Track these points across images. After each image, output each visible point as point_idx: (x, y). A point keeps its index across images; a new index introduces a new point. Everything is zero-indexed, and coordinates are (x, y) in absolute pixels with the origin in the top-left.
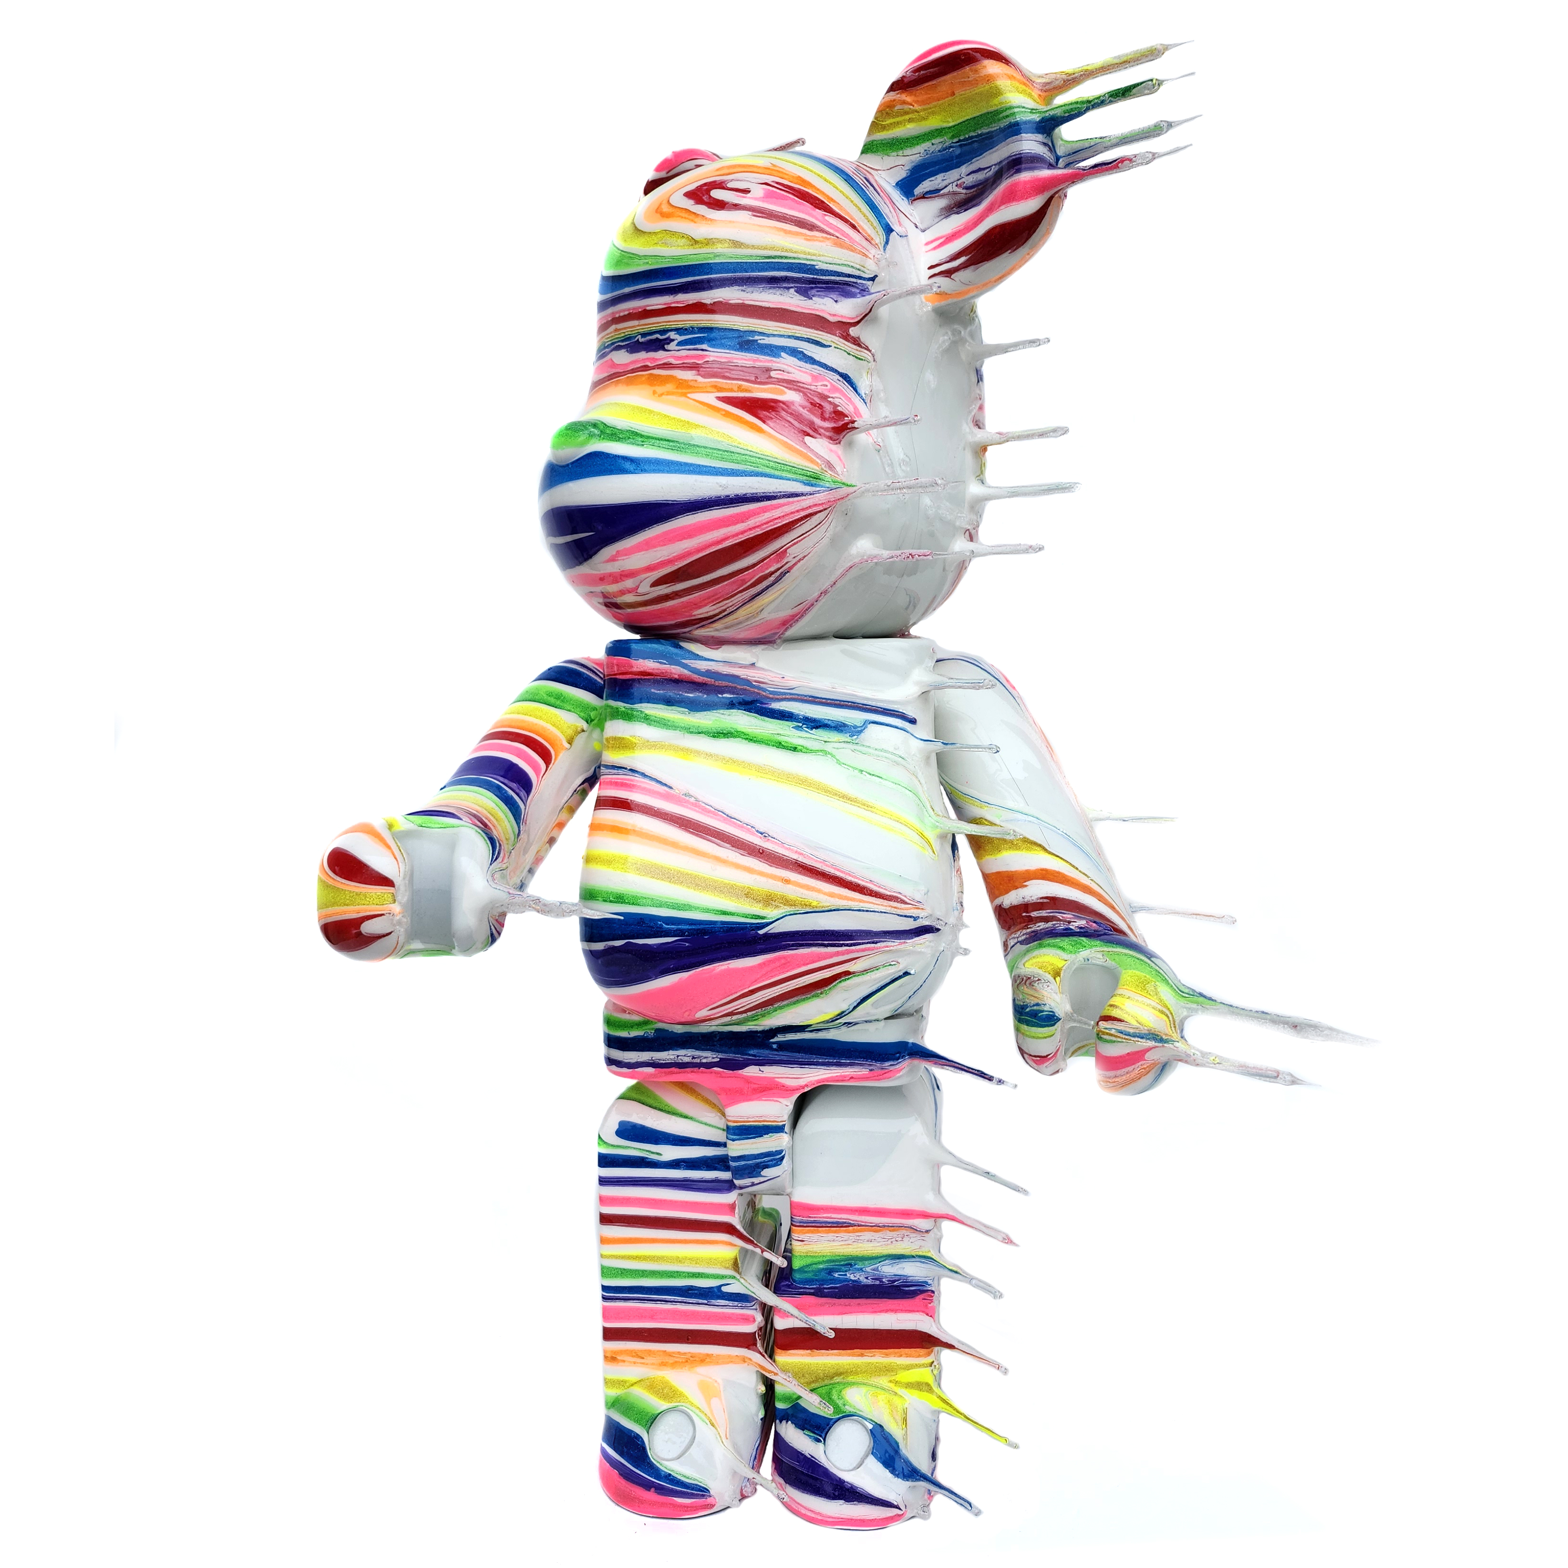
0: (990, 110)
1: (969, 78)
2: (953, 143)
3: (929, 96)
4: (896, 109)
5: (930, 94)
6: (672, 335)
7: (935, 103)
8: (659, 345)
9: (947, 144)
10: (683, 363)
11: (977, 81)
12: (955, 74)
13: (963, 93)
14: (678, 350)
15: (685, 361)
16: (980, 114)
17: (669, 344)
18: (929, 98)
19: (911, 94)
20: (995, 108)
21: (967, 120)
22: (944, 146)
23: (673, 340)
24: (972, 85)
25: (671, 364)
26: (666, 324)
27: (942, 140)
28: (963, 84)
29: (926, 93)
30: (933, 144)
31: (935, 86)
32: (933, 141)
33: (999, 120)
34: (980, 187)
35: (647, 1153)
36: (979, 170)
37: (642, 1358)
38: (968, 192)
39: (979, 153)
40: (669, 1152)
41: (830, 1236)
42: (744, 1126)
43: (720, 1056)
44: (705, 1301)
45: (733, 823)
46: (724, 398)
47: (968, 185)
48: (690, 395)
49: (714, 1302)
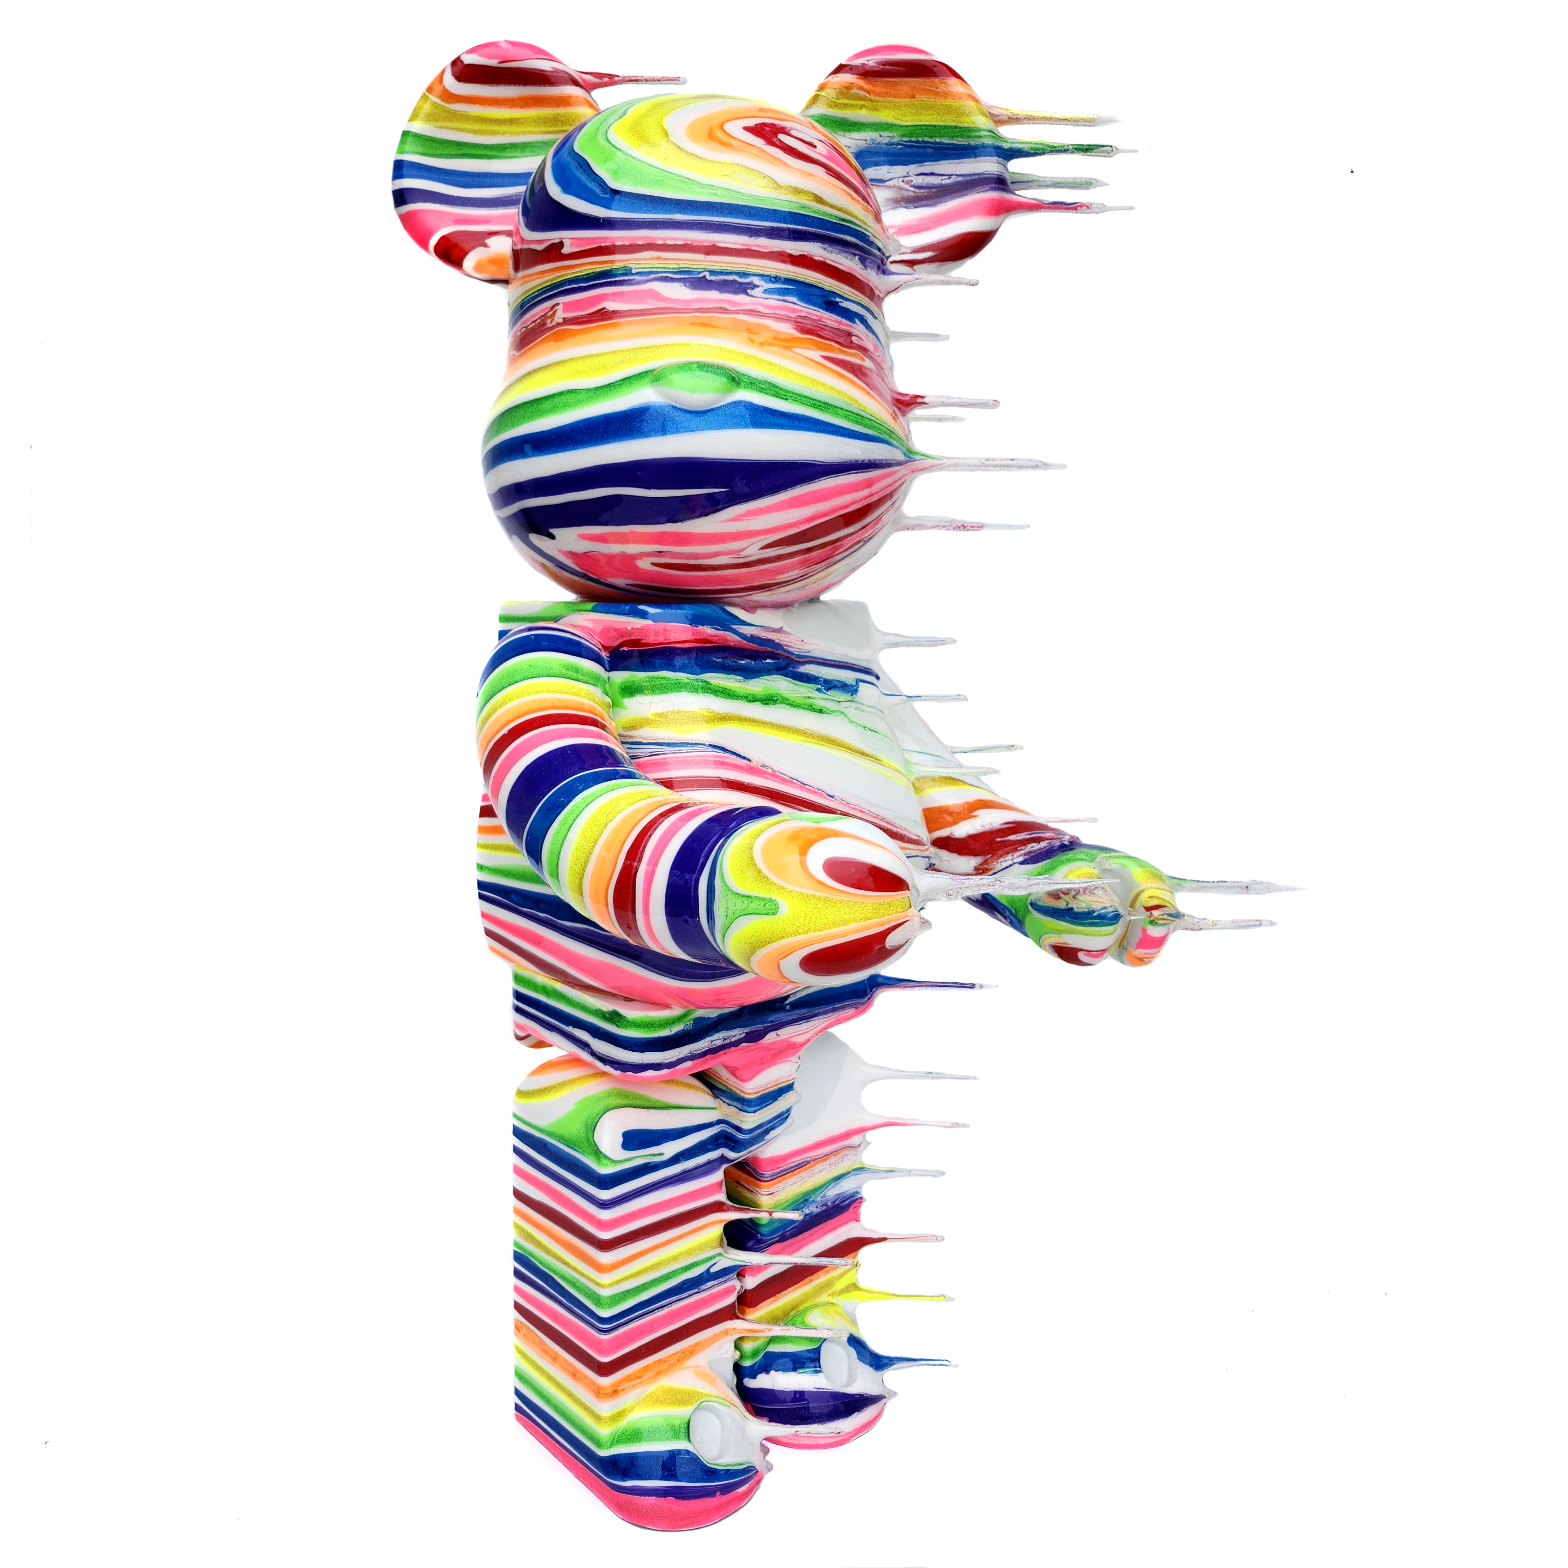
0: (959, 125)
1: (937, 88)
2: (902, 141)
3: (886, 90)
4: (852, 91)
5: (887, 89)
6: (756, 280)
7: (890, 99)
8: (743, 288)
9: (895, 140)
10: (774, 314)
11: (947, 94)
12: (921, 80)
13: (924, 99)
14: (766, 299)
15: (777, 312)
16: (944, 124)
17: (752, 289)
18: (886, 92)
19: (870, 83)
20: (966, 125)
21: (924, 125)
22: (892, 141)
23: (758, 286)
24: (940, 96)
25: (759, 312)
26: (747, 267)
27: (891, 135)
28: (928, 92)
29: (885, 87)
30: (880, 136)
31: (896, 84)
32: (882, 133)
33: (968, 137)
34: (933, 190)
35: (651, 1157)
36: (932, 174)
37: (640, 1377)
38: (917, 191)
39: (933, 159)
40: (670, 1149)
41: (793, 1180)
42: (763, 1094)
43: (747, 1030)
44: (696, 1290)
45: (808, 789)
46: (824, 357)
47: (916, 185)
48: (793, 349)
49: (703, 1287)
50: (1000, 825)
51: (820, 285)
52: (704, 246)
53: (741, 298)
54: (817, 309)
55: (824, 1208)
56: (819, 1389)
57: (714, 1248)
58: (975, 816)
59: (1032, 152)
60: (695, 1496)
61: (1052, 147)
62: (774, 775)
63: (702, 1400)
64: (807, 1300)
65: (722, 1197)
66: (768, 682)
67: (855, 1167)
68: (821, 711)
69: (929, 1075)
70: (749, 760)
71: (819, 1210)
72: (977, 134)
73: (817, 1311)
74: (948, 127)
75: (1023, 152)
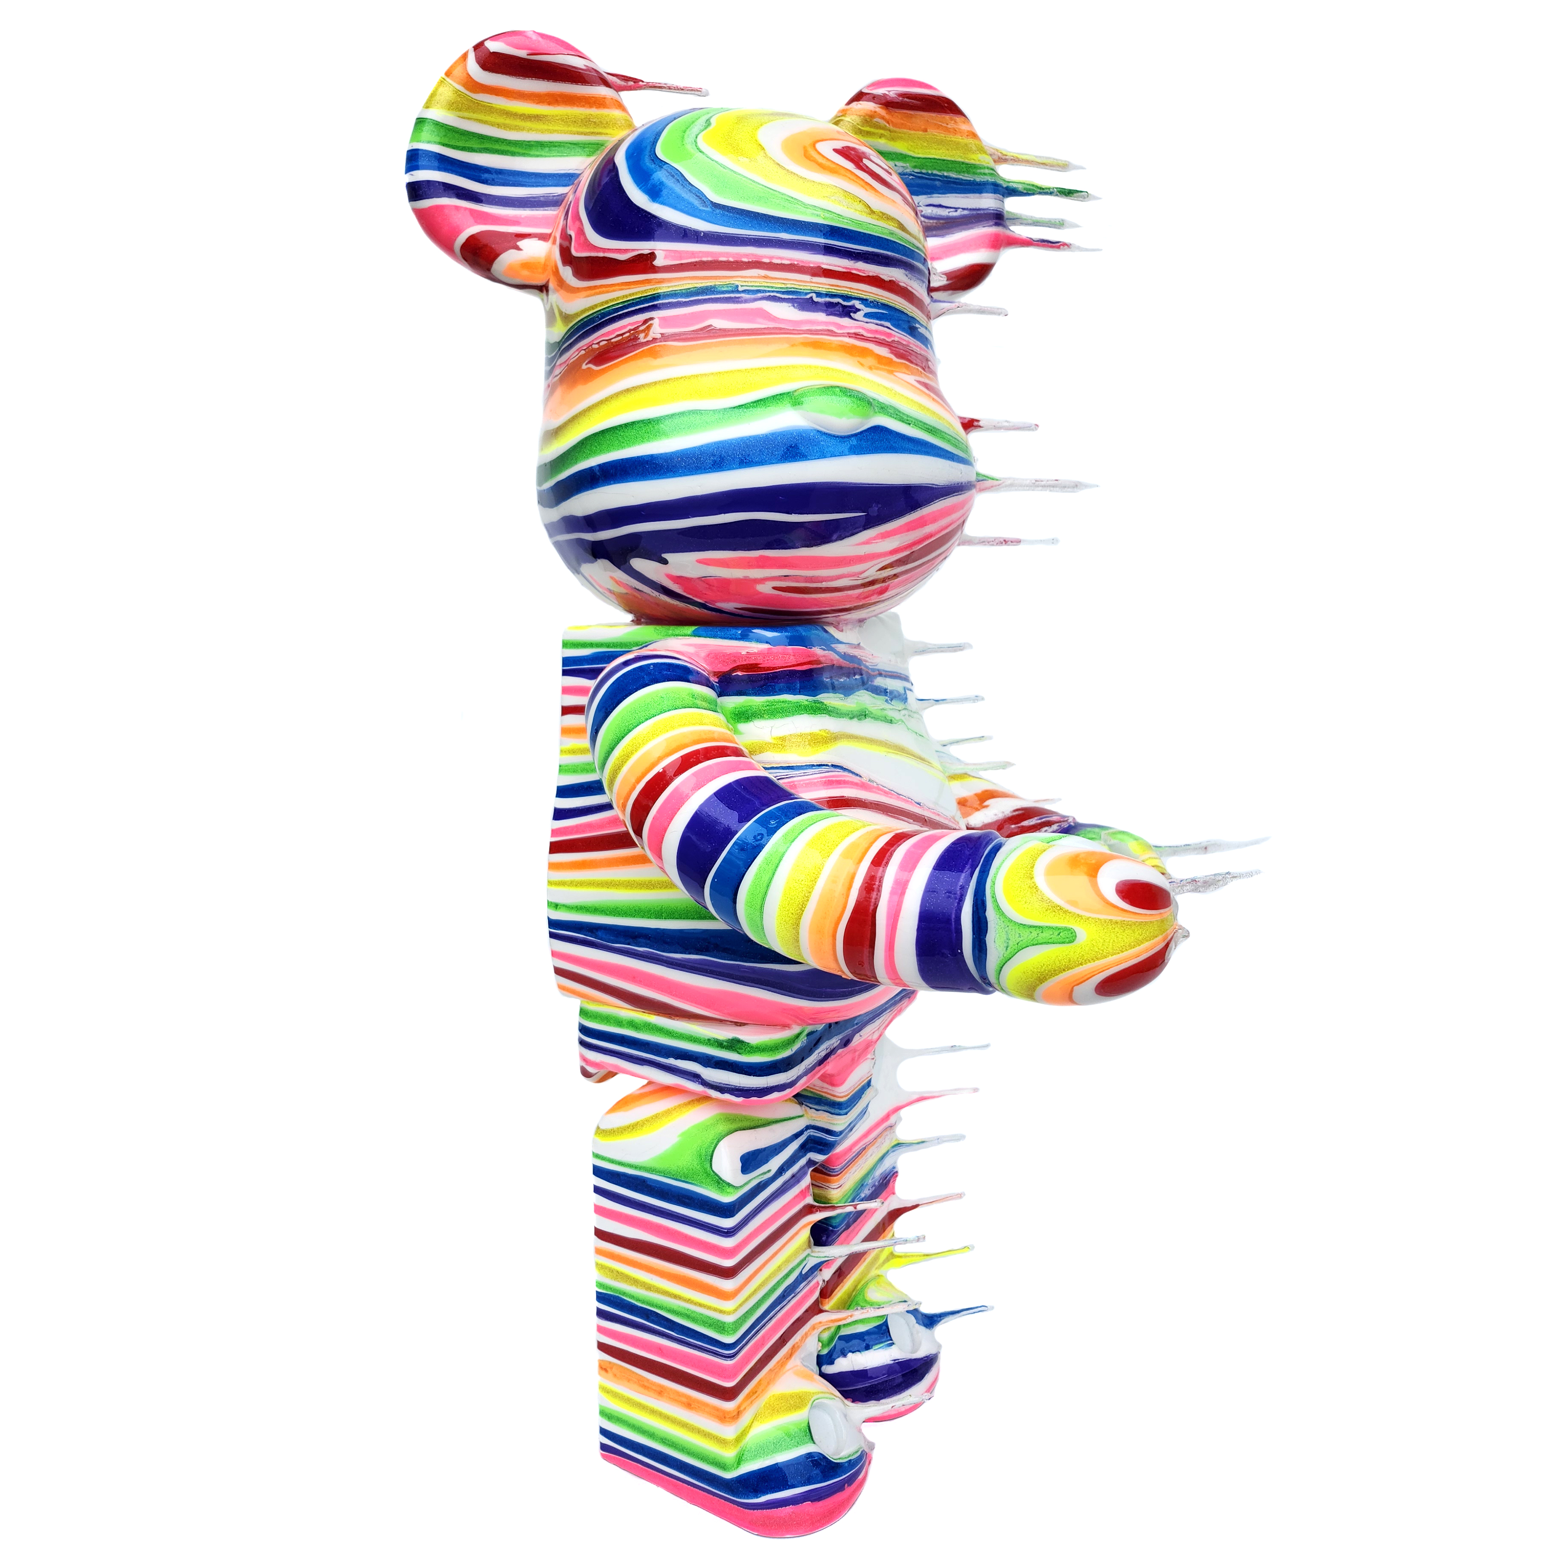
0: (967, 161)
1: (947, 124)
2: (913, 171)
3: (903, 122)
4: (875, 120)
5: (903, 120)
6: (857, 304)
7: (905, 130)
8: (847, 312)
9: (908, 170)
10: (875, 338)
11: (956, 131)
12: (933, 115)
13: (936, 133)
14: (867, 323)
15: (877, 336)
16: (953, 159)
17: (855, 312)
18: (902, 124)
19: (889, 113)
20: (972, 162)
21: (934, 159)
22: (905, 171)
23: (859, 310)
24: (949, 132)
25: (862, 335)
26: (849, 290)
27: (904, 165)
28: (939, 127)
29: (902, 119)
30: (896, 165)
31: (911, 116)
32: (897, 163)
33: (974, 173)
34: (941, 221)
35: (762, 1176)
36: (940, 206)
37: (756, 1392)
38: (926, 220)
39: (941, 192)
40: (775, 1164)
41: (854, 1168)
42: (853, 1095)
43: (840, 1036)
44: (793, 1295)
45: (902, 798)
46: (919, 382)
47: (926, 215)
48: (896, 374)
49: (798, 1290)
50: (1011, 812)
51: (905, 311)
52: (810, 267)
53: (845, 321)
54: (905, 334)
55: (874, 1188)
56: (895, 1360)
57: (805, 1249)
58: (987, 806)
59: (1025, 192)
60: (828, 1495)
61: (1041, 188)
62: (879, 789)
63: (813, 1400)
64: (863, 1278)
65: (809, 1200)
66: (858, 698)
67: (893, 1144)
68: (891, 722)
69: (953, 1048)
70: (860, 776)
71: (871, 1191)
72: (982, 171)
73: (872, 1286)
74: (959, 163)
75: (1017, 191)
